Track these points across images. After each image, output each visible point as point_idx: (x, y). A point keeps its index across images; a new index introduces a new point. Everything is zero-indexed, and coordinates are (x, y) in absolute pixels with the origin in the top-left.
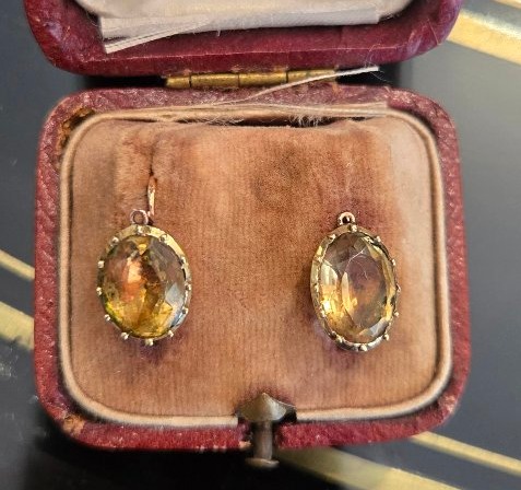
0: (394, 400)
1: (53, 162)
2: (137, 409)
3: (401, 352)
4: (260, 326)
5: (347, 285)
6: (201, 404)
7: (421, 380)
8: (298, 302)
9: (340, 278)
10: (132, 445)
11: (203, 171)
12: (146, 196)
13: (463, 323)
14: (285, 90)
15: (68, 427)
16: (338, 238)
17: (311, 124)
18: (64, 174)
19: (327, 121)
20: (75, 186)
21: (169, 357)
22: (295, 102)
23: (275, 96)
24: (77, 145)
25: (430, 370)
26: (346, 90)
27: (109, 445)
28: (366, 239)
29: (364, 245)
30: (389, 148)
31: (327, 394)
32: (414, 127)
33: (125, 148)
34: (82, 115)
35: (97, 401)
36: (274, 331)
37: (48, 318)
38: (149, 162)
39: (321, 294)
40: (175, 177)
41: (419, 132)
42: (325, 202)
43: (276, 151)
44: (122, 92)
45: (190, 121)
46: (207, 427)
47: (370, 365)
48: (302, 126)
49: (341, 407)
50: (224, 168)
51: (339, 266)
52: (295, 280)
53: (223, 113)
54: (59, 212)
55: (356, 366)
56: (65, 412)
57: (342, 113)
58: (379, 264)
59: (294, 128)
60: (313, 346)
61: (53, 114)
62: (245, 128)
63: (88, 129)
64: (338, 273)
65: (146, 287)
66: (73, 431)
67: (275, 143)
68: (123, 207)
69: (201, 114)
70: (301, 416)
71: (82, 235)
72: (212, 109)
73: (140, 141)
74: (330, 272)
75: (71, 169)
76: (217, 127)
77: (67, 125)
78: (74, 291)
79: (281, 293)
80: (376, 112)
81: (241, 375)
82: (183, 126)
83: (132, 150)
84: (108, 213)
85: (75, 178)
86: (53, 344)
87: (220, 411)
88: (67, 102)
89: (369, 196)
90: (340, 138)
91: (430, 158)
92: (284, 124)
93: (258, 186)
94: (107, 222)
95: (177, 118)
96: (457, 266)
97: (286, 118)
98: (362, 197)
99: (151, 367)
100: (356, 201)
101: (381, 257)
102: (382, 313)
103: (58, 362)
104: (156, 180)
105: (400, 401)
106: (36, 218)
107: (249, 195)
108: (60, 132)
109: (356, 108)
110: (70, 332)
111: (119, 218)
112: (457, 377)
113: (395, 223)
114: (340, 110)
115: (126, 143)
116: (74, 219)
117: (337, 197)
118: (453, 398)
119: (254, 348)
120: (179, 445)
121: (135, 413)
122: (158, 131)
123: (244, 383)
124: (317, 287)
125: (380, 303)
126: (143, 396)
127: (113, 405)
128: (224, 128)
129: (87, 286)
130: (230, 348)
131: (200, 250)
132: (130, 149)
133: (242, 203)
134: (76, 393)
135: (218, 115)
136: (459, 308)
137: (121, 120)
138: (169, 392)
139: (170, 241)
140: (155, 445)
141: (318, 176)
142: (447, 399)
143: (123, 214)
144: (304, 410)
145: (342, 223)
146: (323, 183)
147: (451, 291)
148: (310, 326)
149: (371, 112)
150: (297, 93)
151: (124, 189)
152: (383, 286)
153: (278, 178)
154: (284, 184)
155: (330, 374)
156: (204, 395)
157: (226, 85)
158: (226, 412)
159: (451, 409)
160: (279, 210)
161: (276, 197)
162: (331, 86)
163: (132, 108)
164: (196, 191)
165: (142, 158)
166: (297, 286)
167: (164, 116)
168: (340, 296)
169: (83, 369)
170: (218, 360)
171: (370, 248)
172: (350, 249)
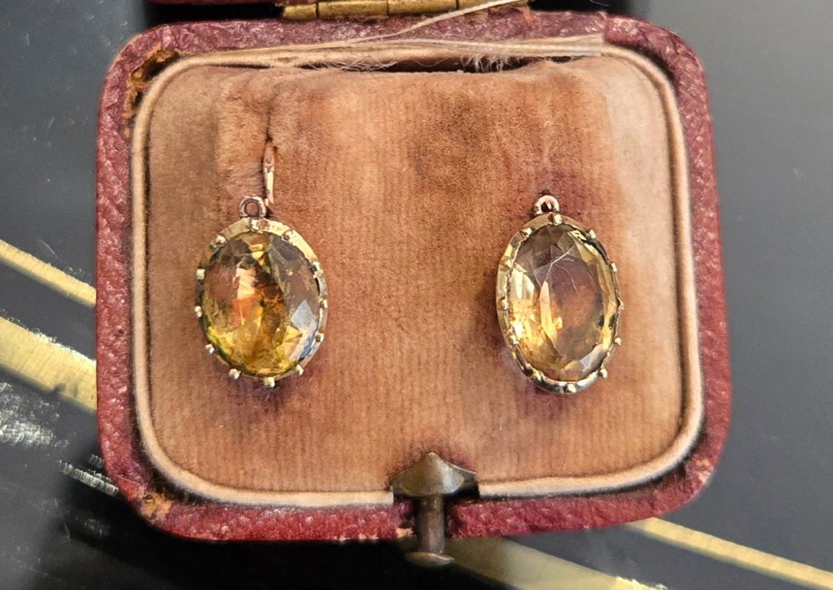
0: (621, 465)
1: (120, 129)
2: (248, 483)
3: (629, 394)
4: (424, 356)
5: (548, 300)
6: (340, 472)
7: (659, 436)
8: (478, 322)
9: (538, 289)
10: (241, 534)
11: (341, 136)
12: (261, 172)
13: (720, 353)
14: (455, 19)
15: (147, 510)
16: (535, 233)
17: (494, 68)
18: (138, 145)
19: (516, 64)
20: (153, 162)
21: (295, 403)
22: (470, 36)
23: (440, 28)
24: (155, 103)
25: (673, 421)
26: (543, 17)
27: (206, 535)
28: (574, 233)
29: (571, 242)
30: (604, 99)
31: (523, 457)
32: (643, 70)
33: (229, 105)
34: (160, 60)
35: (190, 471)
36: (445, 363)
37: (115, 352)
38: (264, 124)
39: (510, 312)
40: (303, 144)
41: (650, 76)
42: (515, 177)
43: (443, 105)
44: (217, 25)
45: (319, 65)
46: (350, 507)
47: (584, 413)
48: (480, 71)
49: (544, 476)
50: (370, 131)
51: (536, 272)
52: (475, 288)
53: (366, 54)
54: (130, 199)
55: (564, 415)
56: (142, 489)
57: (537, 51)
58: (593, 270)
59: (468, 74)
60: (502, 386)
61: (118, 58)
62: (398, 75)
63: (170, 81)
64: (535, 283)
65: (262, 304)
66: (154, 516)
67: (441, 96)
68: (229, 188)
69: (334, 56)
70: (485, 490)
71: (166, 232)
72: (349, 49)
73: (252, 95)
74: (524, 281)
75: (147, 137)
76: (359, 74)
77: (138, 75)
78: (155, 312)
79: (454, 309)
80: (586, 49)
81: (398, 429)
82: (309, 73)
83: (240, 108)
84: (207, 197)
85: (153, 151)
86: (124, 389)
87: (367, 484)
88: (139, 42)
89: (577, 166)
90: (534, 86)
91: (667, 114)
92: (454, 69)
93: (419, 156)
94: (205, 210)
95: (298, 62)
96: (709, 270)
97: (457, 59)
98: (566, 169)
99: (268, 420)
100: (559, 175)
101: (595, 260)
102: (596, 339)
103: (133, 415)
104: (275, 149)
105: (630, 467)
106: (97, 209)
107: (406, 169)
108: (129, 84)
109: (558, 44)
110: (149, 371)
111: (224, 204)
112: (711, 432)
113: (615, 207)
114: (534, 47)
115: (231, 98)
116: (152, 209)
117: (531, 169)
118: (706, 462)
119: (417, 390)
120: (309, 535)
121: (245, 488)
122: (277, 80)
123: (403, 440)
124: (505, 302)
125: (594, 325)
126: (257, 462)
127: (213, 476)
128: (368, 75)
129: (176, 303)
130: (382, 389)
131: (338, 248)
132: (238, 106)
133: (396, 181)
134: (159, 459)
135: (358, 57)
136: (713, 331)
137: (217, 65)
138: (294, 456)
139: (296, 240)
140: (274, 536)
141: (504, 140)
142: (699, 463)
143: (230, 198)
144: (490, 482)
145: (540, 212)
146: (512, 151)
147: (700, 307)
148: (495, 356)
149: (578, 48)
150: (472, 23)
151: (230, 162)
152: (599, 302)
153: (446, 144)
154: (456, 152)
155: (526, 427)
156: (345, 459)
157: (369, 14)
158: (376, 485)
159: (704, 478)
160: (449, 190)
161: (445, 171)
162: (521, 13)
163: (234, 48)
164: (331, 164)
165: (256, 119)
166: (478, 298)
167: (280, 60)
168: (538, 315)
169: (169, 423)
170: (364, 407)
171: (579, 247)
172: (552, 248)
